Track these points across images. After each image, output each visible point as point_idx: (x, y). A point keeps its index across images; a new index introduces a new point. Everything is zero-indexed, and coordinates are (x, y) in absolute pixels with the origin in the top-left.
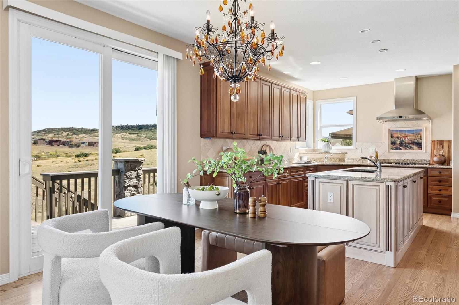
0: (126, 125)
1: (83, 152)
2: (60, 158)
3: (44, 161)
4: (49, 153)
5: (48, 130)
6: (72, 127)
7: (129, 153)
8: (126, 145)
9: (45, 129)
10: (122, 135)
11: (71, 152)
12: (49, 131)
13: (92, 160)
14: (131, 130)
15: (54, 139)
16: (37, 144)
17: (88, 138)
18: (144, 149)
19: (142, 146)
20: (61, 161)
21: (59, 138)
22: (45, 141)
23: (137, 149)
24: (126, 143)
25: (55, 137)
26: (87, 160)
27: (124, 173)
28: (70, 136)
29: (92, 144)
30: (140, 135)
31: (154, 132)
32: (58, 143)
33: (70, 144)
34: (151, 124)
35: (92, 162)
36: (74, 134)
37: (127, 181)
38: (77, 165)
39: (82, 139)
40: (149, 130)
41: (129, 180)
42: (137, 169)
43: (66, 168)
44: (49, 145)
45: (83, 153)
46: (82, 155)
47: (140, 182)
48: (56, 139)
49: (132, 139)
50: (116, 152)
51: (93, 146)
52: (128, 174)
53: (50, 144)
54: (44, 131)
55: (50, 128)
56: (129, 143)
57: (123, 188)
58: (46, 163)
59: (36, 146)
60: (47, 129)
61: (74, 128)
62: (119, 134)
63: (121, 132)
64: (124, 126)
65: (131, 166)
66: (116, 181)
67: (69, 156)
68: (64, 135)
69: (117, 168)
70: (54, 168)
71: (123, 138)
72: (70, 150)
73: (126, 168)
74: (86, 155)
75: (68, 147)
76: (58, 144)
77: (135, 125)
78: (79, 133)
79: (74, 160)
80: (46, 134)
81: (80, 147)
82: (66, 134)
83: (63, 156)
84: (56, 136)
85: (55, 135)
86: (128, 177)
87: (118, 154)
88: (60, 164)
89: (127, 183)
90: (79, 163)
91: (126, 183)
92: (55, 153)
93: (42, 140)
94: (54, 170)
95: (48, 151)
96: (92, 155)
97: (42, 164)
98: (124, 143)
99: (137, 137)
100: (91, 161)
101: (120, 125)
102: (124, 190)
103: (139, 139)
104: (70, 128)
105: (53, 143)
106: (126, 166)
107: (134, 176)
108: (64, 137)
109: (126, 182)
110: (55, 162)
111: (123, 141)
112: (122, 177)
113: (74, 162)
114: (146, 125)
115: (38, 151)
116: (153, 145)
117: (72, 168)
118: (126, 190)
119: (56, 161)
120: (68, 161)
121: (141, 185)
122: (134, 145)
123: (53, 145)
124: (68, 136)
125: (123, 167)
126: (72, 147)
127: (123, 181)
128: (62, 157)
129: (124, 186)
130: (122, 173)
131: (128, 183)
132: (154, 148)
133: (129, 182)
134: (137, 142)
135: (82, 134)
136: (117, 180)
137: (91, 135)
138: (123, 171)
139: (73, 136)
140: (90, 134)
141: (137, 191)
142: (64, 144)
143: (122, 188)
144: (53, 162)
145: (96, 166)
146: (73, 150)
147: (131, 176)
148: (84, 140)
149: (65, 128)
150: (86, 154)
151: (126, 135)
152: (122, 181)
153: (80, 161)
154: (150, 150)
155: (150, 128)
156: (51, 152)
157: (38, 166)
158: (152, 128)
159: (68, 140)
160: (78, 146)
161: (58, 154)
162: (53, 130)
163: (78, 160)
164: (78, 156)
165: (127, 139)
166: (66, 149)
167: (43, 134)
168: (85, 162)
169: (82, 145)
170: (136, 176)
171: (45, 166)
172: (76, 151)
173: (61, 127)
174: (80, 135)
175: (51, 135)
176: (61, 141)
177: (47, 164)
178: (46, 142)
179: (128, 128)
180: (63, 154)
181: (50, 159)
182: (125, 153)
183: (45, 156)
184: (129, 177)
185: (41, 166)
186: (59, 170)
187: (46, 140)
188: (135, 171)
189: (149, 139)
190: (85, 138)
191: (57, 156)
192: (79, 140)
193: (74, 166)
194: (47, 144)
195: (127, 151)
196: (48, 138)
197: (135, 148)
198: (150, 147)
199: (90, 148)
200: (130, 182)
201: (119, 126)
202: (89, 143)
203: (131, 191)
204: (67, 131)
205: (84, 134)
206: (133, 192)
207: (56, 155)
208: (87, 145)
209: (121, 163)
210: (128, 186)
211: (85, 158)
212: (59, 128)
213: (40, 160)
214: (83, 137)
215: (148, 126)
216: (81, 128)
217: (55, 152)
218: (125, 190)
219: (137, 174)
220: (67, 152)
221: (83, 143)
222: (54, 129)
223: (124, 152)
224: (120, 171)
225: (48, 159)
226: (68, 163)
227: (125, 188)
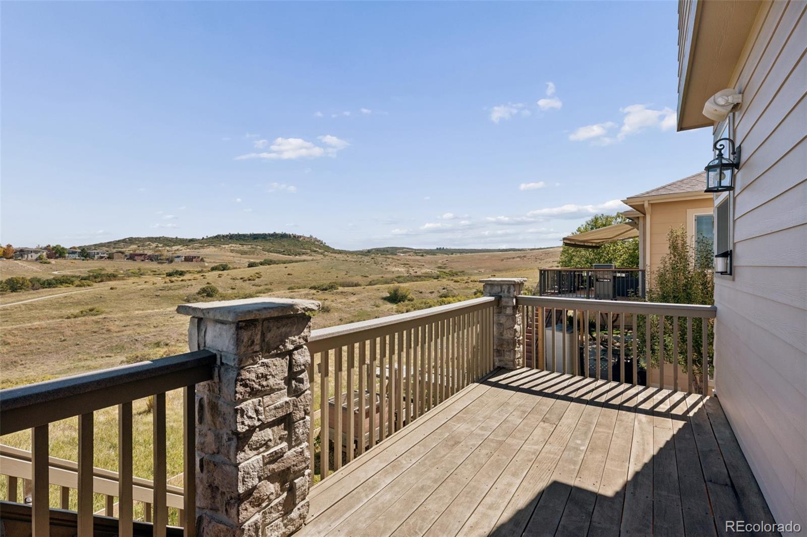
0: (236, 233)
1: (178, 269)
2: (145, 278)
3: (121, 282)
4: (130, 271)
5: (129, 240)
6: (162, 236)
7: (240, 270)
8: (236, 259)
9: (125, 239)
10: (231, 247)
11: (161, 270)
12: (131, 241)
13: (190, 280)
14: (243, 240)
15: (138, 252)
16: (113, 258)
17: (185, 251)
18: (261, 265)
19: (258, 261)
20: (146, 282)
21: (145, 251)
22: (124, 255)
23: (251, 265)
24: (236, 257)
25: (138, 249)
26: (182, 280)
27: (232, 375)
28: (160, 248)
29: (190, 259)
30: (255, 246)
31: (273, 243)
32: (144, 257)
33: (159, 258)
34: (270, 233)
35: (189, 283)
36: (165, 245)
37: (249, 405)
38: (168, 286)
39: (176, 252)
40: (267, 240)
41: (256, 400)
42: (290, 347)
43: (152, 291)
44: (130, 261)
45: (177, 271)
46: (175, 273)
47: (302, 397)
48: (141, 252)
49: (245, 252)
50: (222, 269)
51: (192, 261)
52: (253, 376)
53: (131, 259)
54: (124, 241)
55: (132, 238)
56: (240, 257)
57: (230, 439)
58: (124, 284)
59: (111, 262)
60: (128, 238)
61: (165, 238)
62: (226, 246)
63: (230, 243)
64: (233, 235)
65: (267, 340)
66: (201, 400)
67: (158, 275)
68: (151, 247)
69: (202, 346)
70: (134, 291)
71: (232, 251)
72: (160, 266)
73: (243, 349)
74: (182, 273)
75: (156, 263)
76: (142, 258)
77: (249, 233)
78: (172, 244)
79: (164, 280)
80: (126, 246)
81: (173, 263)
82: (154, 245)
83: (149, 275)
84: (140, 248)
85: (139, 246)
86: (252, 389)
87: (225, 271)
88: (145, 286)
89: (250, 418)
90: (170, 284)
91: (242, 416)
92: (138, 271)
93: (120, 254)
94: (134, 294)
95: (128, 268)
96: (190, 273)
97: (117, 286)
98: (234, 257)
99: (251, 249)
100: (187, 282)
101: (228, 234)
102: (233, 449)
103: (254, 252)
104: (160, 238)
105: (136, 257)
106: (245, 340)
107: (277, 381)
108: (152, 249)
109: (242, 411)
110: (137, 283)
111: (232, 254)
112: (225, 390)
113: (164, 282)
114: (263, 234)
115: (114, 268)
116: (272, 259)
117: (160, 291)
118: (246, 448)
119: (138, 281)
120: (155, 281)
121: (305, 411)
122: (247, 260)
123: (135, 260)
124: (157, 248)
125: (232, 347)
126: (162, 263)
127: (232, 412)
128: (148, 277)
129: (236, 433)
130: (226, 370)
131: (254, 416)
132: (273, 264)
133: (257, 411)
134: (251, 256)
135: (176, 245)
136: (205, 397)
137: (189, 247)
138: (232, 364)
139: (163, 248)
140: (187, 245)
141: (289, 440)
142: (151, 258)
143: (225, 437)
144: (133, 283)
145: (194, 288)
146: (164, 267)
147: (264, 383)
148: (179, 253)
149: (153, 238)
150: (181, 271)
151: (236, 246)
152: (224, 408)
153: (172, 282)
154: (268, 266)
155: (268, 238)
156: (132, 269)
157: (112, 289)
158: (271, 238)
159: (157, 254)
160: (170, 261)
161: (142, 271)
162: (136, 241)
163: (170, 280)
164: (169, 275)
165: (237, 252)
166: (154, 266)
167: (123, 246)
168: (180, 282)
169: (176, 260)
170: (285, 378)
171: (122, 288)
172: (168, 268)
173: (147, 236)
174: (173, 247)
175: (134, 247)
176: (146, 254)
177: (125, 286)
178: (126, 256)
179: (238, 238)
180: (149, 272)
181: (131, 279)
182: (236, 270)
183: (123, 275)
184: (256, 386)
185: (116, 288)
186: (141, 293)
187: (126, 254)
188: (282, 355)
189: (266, 253)
190: (181, 250)
191: (141, 275)
192: (172, 254)
193: (164, 288)
194: (127, 259)
195: (238, 267)
196: (129, 251)
197: (248, 263)
198: (269, 262)
199: (186, 263)
200: (261, 409)
201: (227, 236)
202: (185, 257)
203: (266, 445)
204: (155, 242)
205: (180, 245)
206: (276, 444)
207: (139, 273)
208: (183, 260)
209: (219, 326)
210: (252, 430)
211: (179, 278)
212: (144, 237)
213: (115, 280)
214: (178, 250)
215: (266, 234)
216: (174, 237)
217: (139, 269)
218: (239, 448)
219: (290, 366)
220: (154, 270)
221: (178, 257)
222: (138, 238)
223: (234, 268)
224: (218, 362)
225: (127, 279)
226: (156, 284)
227: (238, 439)
